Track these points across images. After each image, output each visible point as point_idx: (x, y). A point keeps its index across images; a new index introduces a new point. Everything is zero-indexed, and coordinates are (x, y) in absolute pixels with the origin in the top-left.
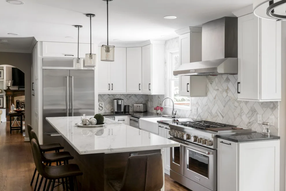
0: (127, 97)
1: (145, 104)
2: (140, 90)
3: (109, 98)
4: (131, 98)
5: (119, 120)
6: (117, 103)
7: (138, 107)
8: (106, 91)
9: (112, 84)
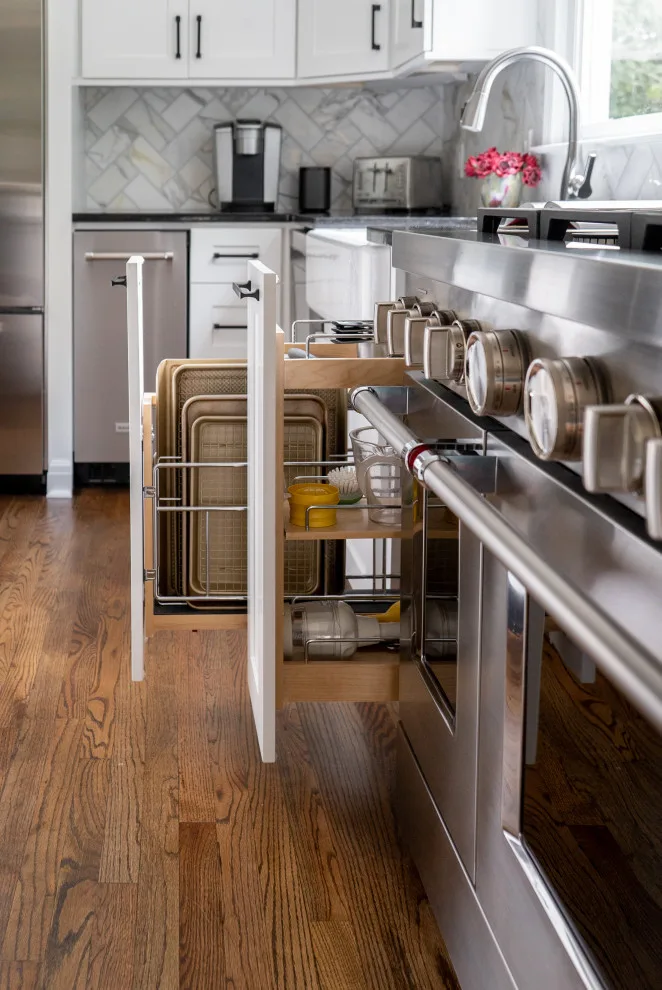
0: (321, 120)
1: (437, 160)
2: (376, 47)
3: (203, 119)
4: (344, 122)
5: (217, 256)
6: (235, 143)
7: (382, 177)
8: (154, 65)
9: (199, 19)
